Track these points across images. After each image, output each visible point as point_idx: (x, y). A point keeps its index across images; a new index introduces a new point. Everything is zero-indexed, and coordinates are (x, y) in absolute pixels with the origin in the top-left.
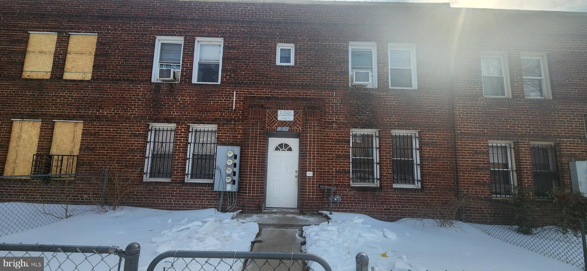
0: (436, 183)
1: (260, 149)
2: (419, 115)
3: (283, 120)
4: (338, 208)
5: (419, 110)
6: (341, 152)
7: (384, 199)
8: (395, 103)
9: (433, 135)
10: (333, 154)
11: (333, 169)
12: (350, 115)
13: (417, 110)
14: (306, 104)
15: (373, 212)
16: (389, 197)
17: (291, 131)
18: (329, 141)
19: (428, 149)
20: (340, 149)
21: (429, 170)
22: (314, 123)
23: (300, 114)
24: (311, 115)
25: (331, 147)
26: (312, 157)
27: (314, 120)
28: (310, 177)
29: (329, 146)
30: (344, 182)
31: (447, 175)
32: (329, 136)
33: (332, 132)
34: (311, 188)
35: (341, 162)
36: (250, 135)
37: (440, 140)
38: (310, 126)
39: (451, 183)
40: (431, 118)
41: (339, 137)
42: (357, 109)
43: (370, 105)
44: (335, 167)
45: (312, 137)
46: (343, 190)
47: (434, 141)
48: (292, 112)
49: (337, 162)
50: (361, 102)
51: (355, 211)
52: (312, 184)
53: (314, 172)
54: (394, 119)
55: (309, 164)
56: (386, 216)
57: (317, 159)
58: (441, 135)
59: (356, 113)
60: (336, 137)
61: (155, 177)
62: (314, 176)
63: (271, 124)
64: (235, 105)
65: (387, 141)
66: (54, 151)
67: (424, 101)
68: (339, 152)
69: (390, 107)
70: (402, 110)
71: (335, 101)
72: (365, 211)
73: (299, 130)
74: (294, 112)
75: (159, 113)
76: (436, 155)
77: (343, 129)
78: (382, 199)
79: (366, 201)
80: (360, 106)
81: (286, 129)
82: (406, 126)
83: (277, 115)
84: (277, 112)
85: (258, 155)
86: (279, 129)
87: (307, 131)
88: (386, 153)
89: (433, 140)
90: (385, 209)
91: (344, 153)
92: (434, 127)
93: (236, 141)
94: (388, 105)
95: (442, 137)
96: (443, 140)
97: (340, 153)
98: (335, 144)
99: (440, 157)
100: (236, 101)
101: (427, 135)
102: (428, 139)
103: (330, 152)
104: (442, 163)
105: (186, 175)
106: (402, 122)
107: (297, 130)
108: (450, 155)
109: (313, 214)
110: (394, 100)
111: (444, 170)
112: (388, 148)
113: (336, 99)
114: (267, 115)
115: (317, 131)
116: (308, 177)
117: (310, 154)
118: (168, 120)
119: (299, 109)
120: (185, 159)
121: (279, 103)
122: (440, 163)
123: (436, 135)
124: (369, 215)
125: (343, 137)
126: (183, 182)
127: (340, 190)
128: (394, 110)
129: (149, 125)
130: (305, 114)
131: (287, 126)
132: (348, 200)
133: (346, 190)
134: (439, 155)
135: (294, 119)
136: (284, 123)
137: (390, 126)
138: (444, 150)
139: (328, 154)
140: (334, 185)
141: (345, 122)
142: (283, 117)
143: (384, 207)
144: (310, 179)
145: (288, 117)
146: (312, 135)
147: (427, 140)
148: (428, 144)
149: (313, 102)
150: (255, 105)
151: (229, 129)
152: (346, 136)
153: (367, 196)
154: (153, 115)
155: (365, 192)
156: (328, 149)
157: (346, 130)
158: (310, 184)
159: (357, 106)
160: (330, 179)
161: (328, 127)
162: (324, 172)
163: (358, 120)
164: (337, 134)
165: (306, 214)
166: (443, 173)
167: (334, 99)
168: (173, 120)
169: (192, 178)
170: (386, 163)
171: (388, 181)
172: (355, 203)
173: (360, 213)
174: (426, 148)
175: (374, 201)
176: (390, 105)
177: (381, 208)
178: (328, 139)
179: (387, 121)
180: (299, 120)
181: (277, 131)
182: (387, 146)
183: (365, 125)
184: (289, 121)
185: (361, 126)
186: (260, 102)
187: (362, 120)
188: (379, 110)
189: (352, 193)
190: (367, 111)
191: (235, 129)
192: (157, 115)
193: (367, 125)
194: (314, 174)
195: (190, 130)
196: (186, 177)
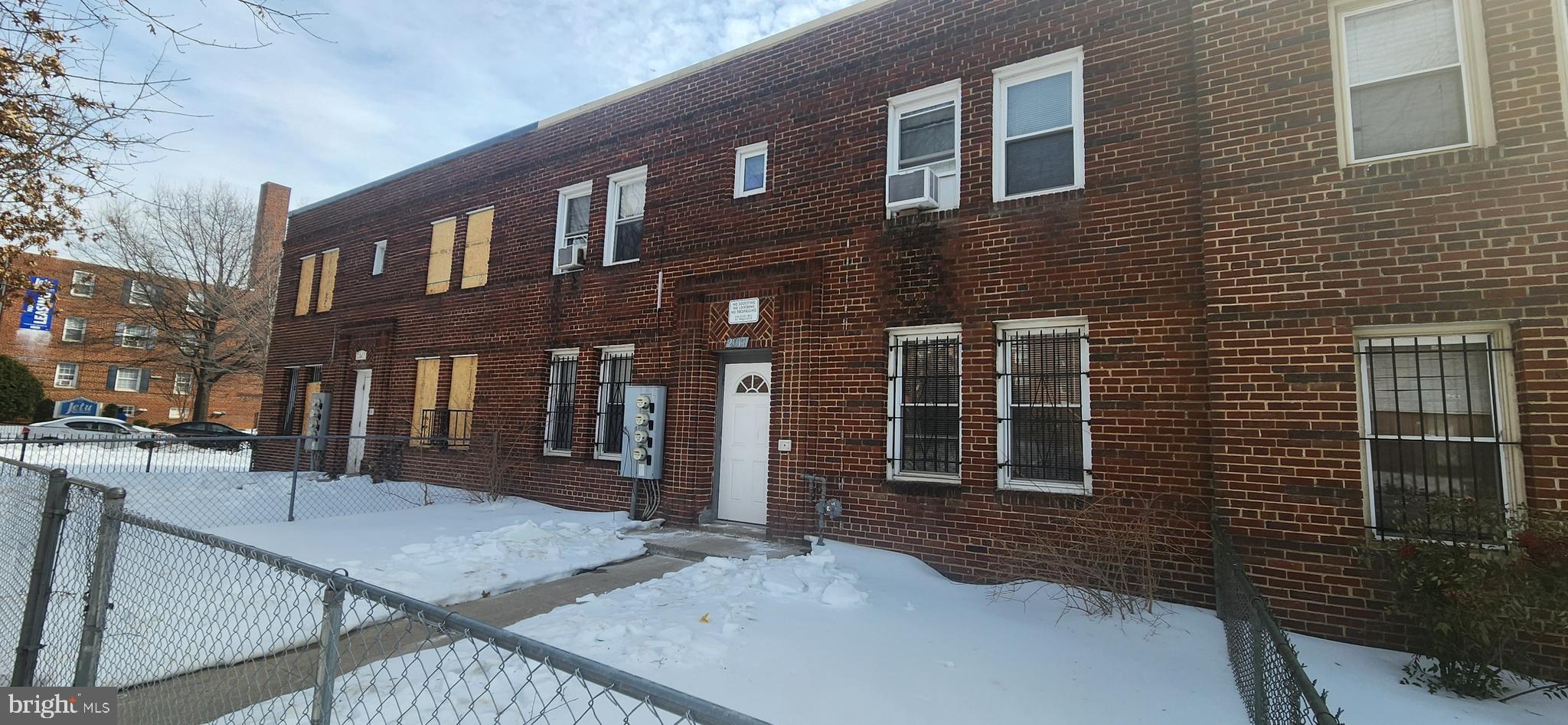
0: (1134, 479)
1: (698, 391)
2: (1083, 268)
3: (739, 322)
4: (850, 533)
5: (1083, 253)
6: (861, 390)
7: (969, 519)
8: (1008, 241)
9: (1132, 324)
10: (840, 397)
11: (839, 435)
12: (884, 293)
13: (1076, 254)
14: (785, 278)
15: (937, 551)
16: (982, 513)
17: (754, 347)
18: (832, 365)
19: (1110, 371)
20: (857, 384)
21: (1113, 438)
22: (796, 323)
23: (771, 305)
24: (791, 303)
25: (838, 378)
26: (790, 406)
27: (796, 317)
28: (786, 452)
29: (832, 378)
30: (864, 468)
31: (1177, 456)
32: (833, 353)
33: (841, 340)
34: (788, 479)
35: (858, 417)
36: (680, 361)
37: (1157, 339)
38: (788, 330)
39: (1193, 482)
40: (1125, 271)
41: (855, 352)
42: (901, 274)
43: (934, 258)
44: (845, 429)
45: (792, 357)
46: (862, 488)
47: (1134, 344)
48: (756, 300)
49: (849, 416)
50: (914, 253)
51: (890, 545)
52: (791, 470)
53: (793, 440)
54: (1003, 289)
55: (784, 421)
56: (973, 568)
57: (801, 409)
58: (1159, 323)
59: (899, 286)
60: (849, 352)
61: (557, 447)
62: (793, 451)
63: (717, 334)
64: (662, 300)
65: (979, 354)
66: (452, 405)
67: (1103, 222)
68: (854, 390)
69: (990, 257)
70: (1029, 260)
71: (850, 262)
72: (916, 549)
73: (769, 341)
74: (760, 301)
75: (558, 329)
76: (1136, 389)
77: (866, 331)
78: (962, 519)
79: (920, 521)
80: (910, 267)
81: (742, 342)
82: (1039, 307)
83: (727, 313)
84: (727, 305)
85: (692, 402)
86: (730, 343)
87: (783, 342)
88: (975, 390)
89: (1130, 341)
90: (969, 548)
91: (866, 393)
92: (1133, 301)
93: (661, 376)
94: (985, 251)
95: (1164, 331)
96: (1165, 339)
97: (858, 393)
98: (846, 371)
99: (1154, 398)
100: (663, 291)
101: (1109, 329)
102: (1111, 341)
103: (835, 390)
104: (1160, 414)
105: (596, 444)
106: (1028, 294)
107: (764, 342)
108: (1193, 389)
109: (791, 541)
110: (1006, 235)
111: (1169, 440)
112: (983, 376)
113: (850, 256)
114: (711, 314)
115: (803, 341)
116: (783, 452)
117: (786, 397)
118: (569, 344)
119: (770, 294)
120: (593, 414)
121: (733, 284)
122: (1152, 414)
123: (1139, 324)
124: (925, 559)
125: (866, 351)
126: (588, 458)
127: (855, 488)
128: (1002, 263)
129: (551, 353)
130: (780, 304)
131: (746, 336)
132: (873, 516)
133: (869, 489)
134: (1150, 389)
135: (760, 318)
136: (740, 330)
137: (988, 311)
138: (1169, 372)
139: (830, 397)
140: (843, 473)
141: (870, 313)
142: (739, 314)
143: (966, 540)
144: (785, 457)
145: (747, 314)
146: (793, 351)
147: (1107, 345)
148: (1111, 358)
149: (798, 272)
150: (689, 297)
151: (653, 350)
152: (874, 348)
153: (922, 508)
154: (551, 334)
155: (918, 498)
156: (830, 384)
157: (872, 333)
158: (785, 470)
159: (903, 267)
160: (833, 460)
161: (831, 328)
162: (821, 441)
163: (906, 304)
164: (852, 346)
165: (776, 540)
166: (1163, 448)
167: (845, 256)
168: (574, 341)
169: (605, 450)
170: (975, 419)
171: (979, 468)
172: (890, 524)
173: (904, 553)
174: (1102, 369)
175: (938, 523)
176: (991, 250)
177: (960, 543)
178: (830, 359)
179: (982, 298)
180: (769, 320)
181: (727, 349)
182: (979, 368)
183: (920, 316)
184: (749, 324)
185: (911, 319)
186: (699, 288)
187: (913, 303)
188: (959, 268)
189: (885, 496)
190: (928, 277)
191: (659, 350)
192: (557, 334)
193: (926, 316)
194: (793, 446)
195: (603, 358)
196: (596, 448)
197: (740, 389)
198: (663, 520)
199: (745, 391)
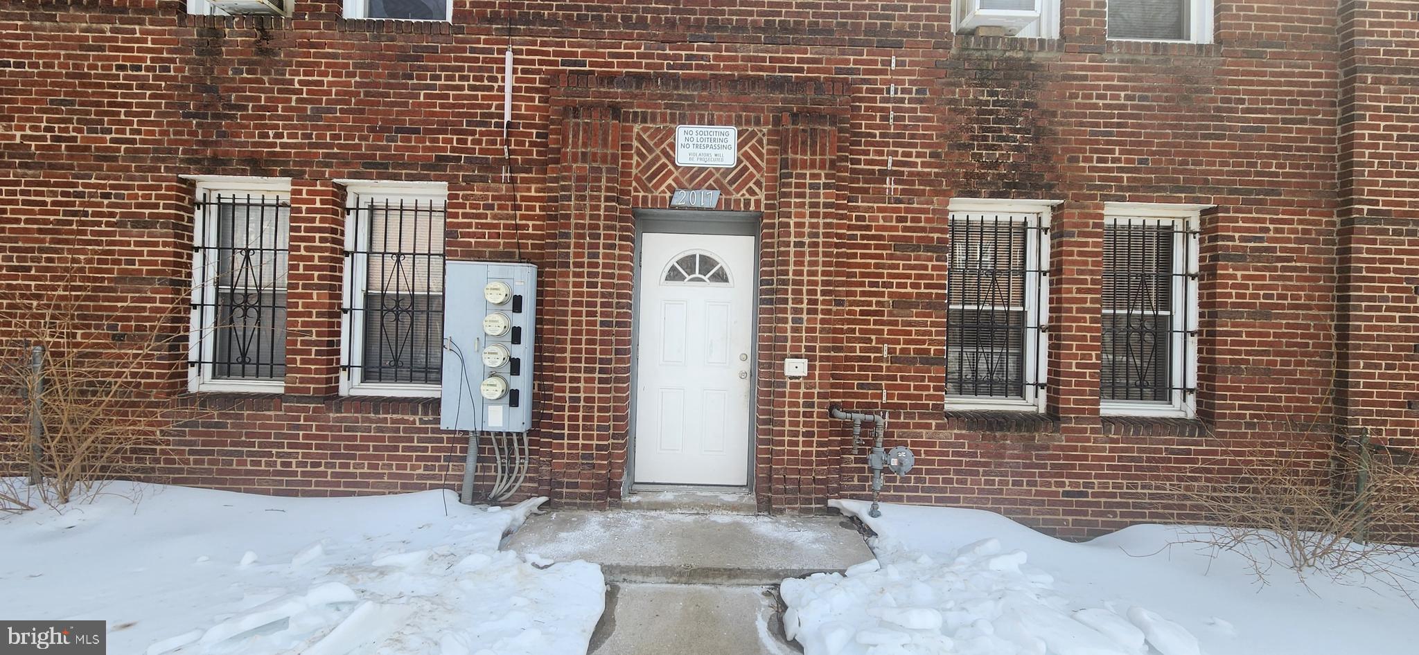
0: (1259, 399)
1: (612, 276)
2: (1215, 146)
3: (697, 163)
4: (896, 489)
5: (1216, 127)
6: (914, 286)
7: (1067, 457)
8: (1128, 98)
9: (1263, 221)
10: (882, 294)
11: (879, 350)
12: (950, 146)
13: (1208, 127)
14: (784, 101)
15: (1023, 502)
16: (1084, 449)
17: (728, 208)
18: (867, 247)
19: (1239, 273)
20: (909, 277)
21: (1239, 352)
22: (813, 176)
23: (760, 142)
24: (804, 143)
25: (877, 266)
26: (805, 306)
27: (813, 166)
28: (798, 378)
29: (867, 266)
30: (920, 397)
31: (1302, 373)
32: (868, 228)
33: (880, 210)
34: (801, 419)
35: (910, 324)
36: (573, 221)
37: (1288, 240)
38: (798, 186)
39: (1314, 400)
40: (1260, 156)
41: (905, 229)
42: (977, 121)
43: (1026, 105)
44: (888, 341)
45: (807, 230)
46: (917, 426)
47: (1266, 244)
48: (731, 132)
49: (896, 323)
50: (996, 94)
51: (957, 500)
52: (806, 405)
53: (811, 359)
54: (1119, 160)
55: (795, 330)
56: (1070, 518)
57: (824, 312)
58: (1291, 222)
59: (973, 138)
60: (895, 229)
61: (229, 374)
62: (810, 376)
63: (650, 179)
64: (513, 107)
65: (1086, 244)
67: (1238, 92)
68: (904, 286)
69: (1104, 116)
70: (1152, 126)
71: (896, 93)
72: (995, 501)
73: (758, 202)
74: (740, 134)
75: (224, 135)
76: (1266, 296)
77: (923, 199)
78: (1058, 457)
79: (1000, 465)
80: (991, 112)
81: (708, 198)
82: (1164, 189)
83: (672, 146)
84: (671, 132)
85: (603, 295)
86: (681, 198)
87: (788, 205)
88: (1079, 291)
89: (1261, 240)
90: (1066, 494)
91: (923, 290)
92: (1267, 193)
93: (519, 246)
94: (1096, 106)
95: (1295, 231)
96: (1298, 241)
97: (909, 290)
98: (891, 257)
99: (1282, 307)
100: (514, 89)
101: (1241, 224)
102: (1242, 239)
103: (872, 284)
104: (1288, 326)
105: (344, 368)
106: (1151, 171)
107: (747, 203)
108: (1321, 298)
109: (809, 511)
110: (1124, 88)
111: (1293, 354)
112: (1092, 272)
113: (897, 82)
114: (635, 143)
115: (826, 205)
116: (791, 378)
117: (798, 292)
118: (258, 166)
119: (758, 123)
120: (335, 312)
121: (680, 97)
122: (1279, 326)
123: (1272, 221)
124: (1007, 513)
125: (923, 230)
126: (330, 396)
127: (907, 426)
128: (1119, 125)
129: (193, 184)
130: (781, 141)
131: (711, 188)
132: (932, 462)
133: (928, 426)
134: (1281, 297)
135: (739, 161)
136: (698, 177)
137: (1101, 188)
138: (1299, 279)
139: (863, 294)
140: (885, 406)
141: (929, 174)
142: (698, 151)
143: (1062, 484)
144: (798, 386)
145: (713, 152)
146: (807, 220)
147: (1237, 243)
148: (1242, 258)
149: (810, 94)
150: (589, 107)
151: (494, 198)
152: (935, 225)
153: (1004, 447)
154: (199, 143)
155: (998, 434)
156: (863, 275)
157: (932, 203)
158: (796, 405)
159: (980, 112)
160: (869, 386)
161: (866, 191)
162: (847, 359)
163: (983, 165)
164: (900, 220)
165: (781, 511)
166: (1288, 363)
167: (888, 82)
168: (276, 163)
169: (366, 378)
170: (1079, 329)
171: (1083, 393)
172: (957, 472)
173: (977, 508)
174: (1231, 271)
175: (1026, 466)
176: (1106, 106)
177: (1054, 489)
178: (863, 237)
179: (1092, 169)
180: (756, 166)
181: (673, 208)
182: (1086, 263)
183: (1008, 185)
184: (717, 169)
185: (993, 189)
186: (607, 95)
187: (995, 165)
188: (1061, 124)
189: (950, 435)
190: (1017, 131)
191: (515, 199)
192: (216, 143)
193: (1015, 186)
194: (811, 368)
195: (350, 203)
196: (343, 375)
197: (673, 275)
198: (543, 499)
199: (683, 278)
